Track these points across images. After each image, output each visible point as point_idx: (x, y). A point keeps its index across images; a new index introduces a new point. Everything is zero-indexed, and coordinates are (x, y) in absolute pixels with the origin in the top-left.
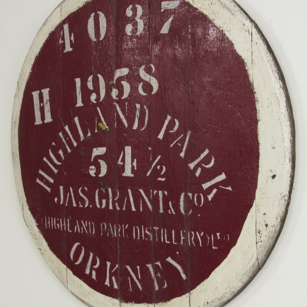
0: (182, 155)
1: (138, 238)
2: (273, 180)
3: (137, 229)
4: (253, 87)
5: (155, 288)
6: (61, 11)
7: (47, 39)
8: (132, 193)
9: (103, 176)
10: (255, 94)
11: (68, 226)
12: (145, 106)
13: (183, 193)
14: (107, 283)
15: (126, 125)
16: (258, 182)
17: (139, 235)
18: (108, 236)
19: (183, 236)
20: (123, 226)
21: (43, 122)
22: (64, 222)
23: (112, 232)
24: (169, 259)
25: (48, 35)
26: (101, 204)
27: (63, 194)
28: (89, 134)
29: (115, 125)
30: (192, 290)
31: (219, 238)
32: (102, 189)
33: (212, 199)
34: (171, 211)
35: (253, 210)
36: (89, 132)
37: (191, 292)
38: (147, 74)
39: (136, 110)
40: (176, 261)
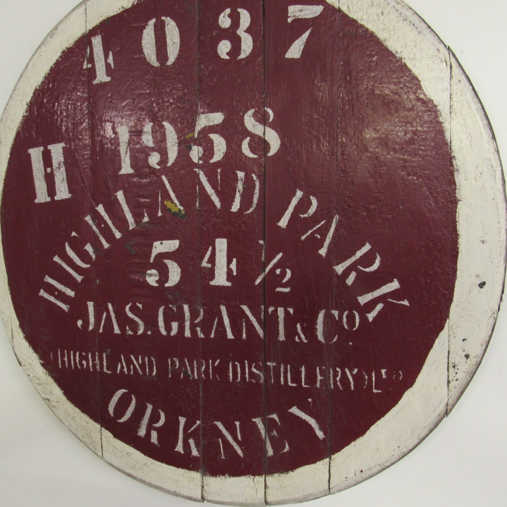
0: (323, 252)
1: (238, 379)
2: (481, 290)
3: (237, 365)
4: (450, 149)
5: (267, 453)
6: (86, 14)
7: (57, 60)
8: (227, 311)
9: (173, 286)
10: (453, 160)
11: (105, 363)
12: (253, 175)
13: (323, 311)
14: (179, 448)
15: (218, 204)
16: (455, 293)
17: (239, 376)
18: (182, 377)
19: (321, 376)
20: (210, 362)
21: (53, 198)
22: (97, 357)
23: (189, 372)
24: (295, 410)
25: (59, 54)
26: (168, 328)
27: (95, 314)
28: (146, 219)
29: (197, 205)
30: (334, 454)
31: (384, 376)
32: (170, 306)
33: (375, 319)
34: (300, 338)
35: (443, 335)
36: (146, 215)
37: (333, 457)
38: (258, 123)
39: (237, 180)
40: (306, 413)
